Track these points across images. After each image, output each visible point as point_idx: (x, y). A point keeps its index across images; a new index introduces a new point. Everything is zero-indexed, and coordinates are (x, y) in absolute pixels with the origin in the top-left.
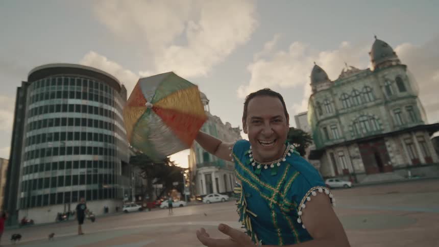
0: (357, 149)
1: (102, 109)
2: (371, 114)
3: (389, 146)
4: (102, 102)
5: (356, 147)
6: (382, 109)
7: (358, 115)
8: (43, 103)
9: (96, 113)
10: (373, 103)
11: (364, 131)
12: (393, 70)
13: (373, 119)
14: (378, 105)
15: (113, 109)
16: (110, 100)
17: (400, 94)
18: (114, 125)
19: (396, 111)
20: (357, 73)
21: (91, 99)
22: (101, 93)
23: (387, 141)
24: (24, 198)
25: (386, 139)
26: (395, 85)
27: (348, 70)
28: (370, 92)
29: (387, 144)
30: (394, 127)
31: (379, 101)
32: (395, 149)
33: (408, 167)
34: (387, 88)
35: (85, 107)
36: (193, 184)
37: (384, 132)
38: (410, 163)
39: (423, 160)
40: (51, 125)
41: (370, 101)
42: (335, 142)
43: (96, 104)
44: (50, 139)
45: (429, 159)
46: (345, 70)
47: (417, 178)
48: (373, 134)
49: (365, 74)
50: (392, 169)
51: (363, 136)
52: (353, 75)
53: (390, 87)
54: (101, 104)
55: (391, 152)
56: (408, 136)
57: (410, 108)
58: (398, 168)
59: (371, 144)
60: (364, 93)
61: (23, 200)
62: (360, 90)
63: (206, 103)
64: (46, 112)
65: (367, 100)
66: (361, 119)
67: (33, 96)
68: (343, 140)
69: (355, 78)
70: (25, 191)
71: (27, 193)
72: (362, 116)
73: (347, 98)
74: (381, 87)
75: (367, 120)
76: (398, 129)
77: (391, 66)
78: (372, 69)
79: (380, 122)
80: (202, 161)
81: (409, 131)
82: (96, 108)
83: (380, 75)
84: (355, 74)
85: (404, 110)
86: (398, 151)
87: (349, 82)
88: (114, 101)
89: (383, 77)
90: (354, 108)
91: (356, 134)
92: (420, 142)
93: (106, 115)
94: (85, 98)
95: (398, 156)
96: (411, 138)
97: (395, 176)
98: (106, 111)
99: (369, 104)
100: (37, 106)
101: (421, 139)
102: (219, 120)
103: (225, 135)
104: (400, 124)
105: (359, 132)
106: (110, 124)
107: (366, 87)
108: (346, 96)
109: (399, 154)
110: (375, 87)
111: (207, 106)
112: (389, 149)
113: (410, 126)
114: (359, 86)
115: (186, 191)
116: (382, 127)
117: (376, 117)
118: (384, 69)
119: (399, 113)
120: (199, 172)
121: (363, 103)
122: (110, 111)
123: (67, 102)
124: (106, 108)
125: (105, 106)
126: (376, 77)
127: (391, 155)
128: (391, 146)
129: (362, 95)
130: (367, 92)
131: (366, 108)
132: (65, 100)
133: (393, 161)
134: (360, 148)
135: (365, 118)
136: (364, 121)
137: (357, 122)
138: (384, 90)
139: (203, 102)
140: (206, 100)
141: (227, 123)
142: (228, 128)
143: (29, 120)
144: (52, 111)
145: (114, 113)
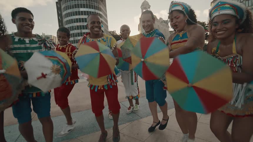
4: (95, 9)
8: (69, 11)
15: (100, 13)
21: (90, 8)
22: (94, 4)
35: (88, 12)
40: (75, 22)
43: (93, 10)
44: (75, 29)
54: (95, 10)
64: (71, 16)
67: (65, 7)
88: (100, 8)
94: (87, 7)
100: (67, 12)
102: (156, 17)
111: (150, 8)
122: (99, 14)
123: (80, 10)
125: (97, 11)
132: (79, 9)
139: (147, 7)
140: (148, 6)
141: (161, 18)
142: (160, 21)
143: (65, 20)
144: (74, 15)
145: (101, 14)
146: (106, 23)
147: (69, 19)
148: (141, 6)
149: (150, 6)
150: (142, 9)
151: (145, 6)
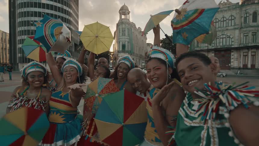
0: (213, 55)
1: (63, 9)
2: (229, 35)
3: (233, 55)
4: (62, 4)
5: (213, 53)
6: (237, 32)
7: (220, 34)
9: (59, 11)
10: (232, 27)
11: (221, 44)
12: (254, 6)
13: (229, 37)
14: (235, 29)
15: (69, 10)
16: (68, 3)
17: (252, 24)
18: (70, 20)
19: (245, 35)
20: (229, 5)
21: (56, 2)
23: (233, 52)
24: (21, 57)
25: (232, 50)
26: (251, 17)
27: (224, 2)
28: (234, 19)
29: (232, 54)
30: (240, 44)
31: (237, 27)
32: (236, 57)
33: (240, 69)
34: (245, 18)
35: (52, 6)
36: (114, 61)
37: (233, 47)
38: (242, 66)
39: (249, 66)
40: (32, 16)
41: (231, 26)
42: (202, 48)
43: (59, 5)
44: (32, 25)
45: (253, 66)
46: (222, 2)
47: (242, 75)
48: (226, 47)
49: (234, 7)
50: (229, 68)
51: (219, 47)
52: (226, 6)
53: (248, 18)
54: (62, 5)
55: (233, 58)
56: (246, 51)
57: (255, 34)
58: (234, 68)
59: (223, 53)
60: (229, 20)
61: (20, 58)
62: (227, 18)
63: (127, 14)
64: (28, 7)
65: (230, 25)
66: (222, 37)
68: (207, 48)
69: (227, 8)
70: (21, 53)
71: (22, 54)
72: (223, 35)
73: (217, 22)
74: (242, 17)
75: (225, 38)
76: (242, 46)
77: (254, 3)
78: (240, 4)
79: (233, 40)
80: (121, 49)
81: (248, 48)
82: (59, 8)
83: (244, 9)
84: (227, 6)
85: (250, 35)
86: (237, 59)
87: (222, 11)
88: (70, 4)
89: (246, 10)
90: (219, 29)
91: (215, 45)
92: (253, 56)
93: (65, 13)
95: (235, 62)
96: (248, 52)
97: (230, 72)
98: (65, 10)
99: (229, 28)
101: (253, 54)
102: (135, 25)
103: (137, 35)
104: (245, 43)
105: (218, 45)
106: (68, 19)
107: (232, 16)
108: (217, 21)
109: (237, 60)
110: (237, 17)
111: (128, 15)
112: (232, 57)
113: (250, 45)
114: (227, 15)
115: (110, 65)
116: (233, 43)
117: (231, 37)
118: (248, 4)
119: (246, 36)
120: (119, 55)
121: (226, 26)
124: (65, 9)
125: (65, 7)
126: (241, 10)
127: (232, 60)
128: (234, 55)
129: (227, 21)
130: (231, 20)
131: (227, 30)
133: (232, 64)
134: (215, 54)
135: (224, 36)
136: (223, 38)
137: (218, 38)
138: (243, 19)
139: (126, 13)
140: (128, 11)
141: (139, 28)
142: (139, 31)
143: (18, 11)
144: (32, 6)
145: (70, 12)
146: (76, 24)
147: (25, 11)
148: (120, 10)
149: (130, 12)
150: (120, 13)
151: (124, 11)
